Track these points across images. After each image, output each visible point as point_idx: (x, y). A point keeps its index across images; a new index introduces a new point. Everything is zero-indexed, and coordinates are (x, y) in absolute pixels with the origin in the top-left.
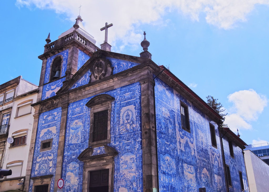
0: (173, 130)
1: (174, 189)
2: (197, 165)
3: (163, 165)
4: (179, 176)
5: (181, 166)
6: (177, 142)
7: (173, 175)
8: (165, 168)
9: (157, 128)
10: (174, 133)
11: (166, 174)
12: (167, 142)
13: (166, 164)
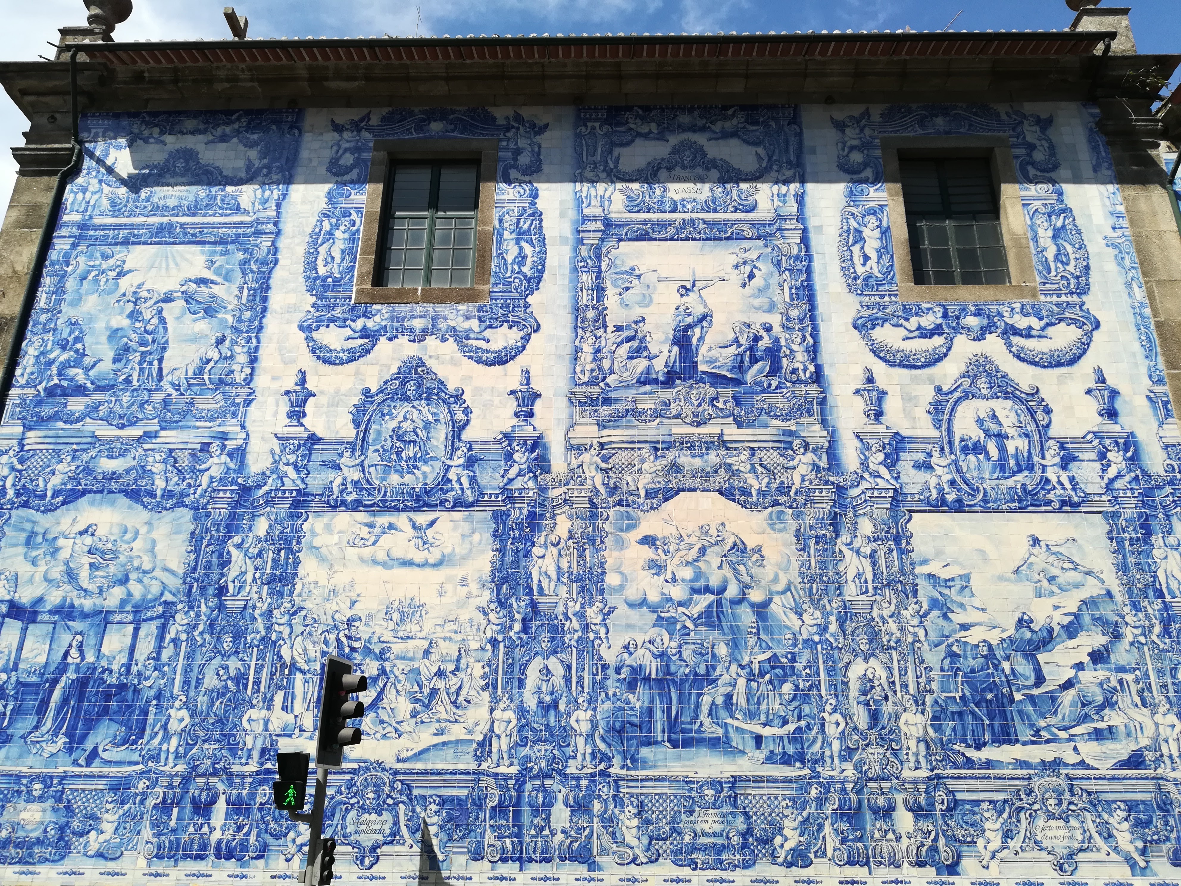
0: (220, 341)
1: (108, 697)
2: (543, 489)
3: (24, 569)
4: (221, 606)
5: (268, 539)
6: (248, 403)
7: (135, 613)
8: (46, 579)
9: (22, 381)
10: (232, 357)
11: (46, 617)
12: (123, 426)
13: (64, 554)
